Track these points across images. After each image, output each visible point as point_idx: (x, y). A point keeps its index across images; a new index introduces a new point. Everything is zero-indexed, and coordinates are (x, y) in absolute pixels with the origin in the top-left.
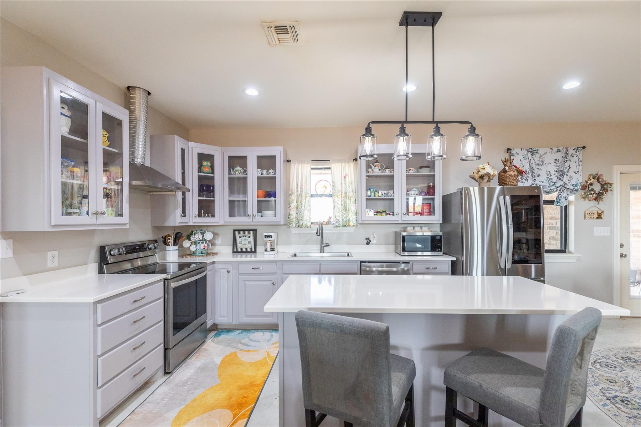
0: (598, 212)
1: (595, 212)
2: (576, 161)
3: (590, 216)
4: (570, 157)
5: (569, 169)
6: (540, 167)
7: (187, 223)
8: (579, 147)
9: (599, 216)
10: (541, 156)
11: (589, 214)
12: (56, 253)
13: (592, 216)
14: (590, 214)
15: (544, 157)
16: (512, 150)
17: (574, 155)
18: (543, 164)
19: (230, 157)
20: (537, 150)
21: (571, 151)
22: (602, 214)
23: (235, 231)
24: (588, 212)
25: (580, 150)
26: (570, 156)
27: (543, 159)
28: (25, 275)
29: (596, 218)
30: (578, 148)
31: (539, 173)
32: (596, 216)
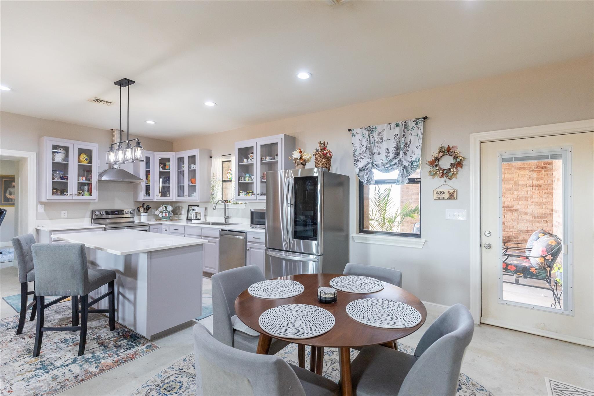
0: (449, 192)
1: (445, 191)
2: (418, 134)
3: (439, 196)
4: (412, 130)
5: (410, 144)
6: (379, 144)
7: (152, 200)
8: (420, 119)
9: (452, 196)
10: (380, 133)
11: (438, 193)
12: (66, 212)
13: (443, 196)
14: (440, 193)
15: (383, 134)
16: (352, 130)
17: (415, 127)
18: (382, 141)
19: (178, 158)
20: (375, 127)
21: (411, 124)
22: (455, 193)
23: (189, 206)
24: (436, 191)
25: (420, 122)
26: (410, 129)
27: (382, 136)
28: (50, 219)
29: (447, 199)
30: (418, 119)
31: (379, 151)
32: (447, 196)
